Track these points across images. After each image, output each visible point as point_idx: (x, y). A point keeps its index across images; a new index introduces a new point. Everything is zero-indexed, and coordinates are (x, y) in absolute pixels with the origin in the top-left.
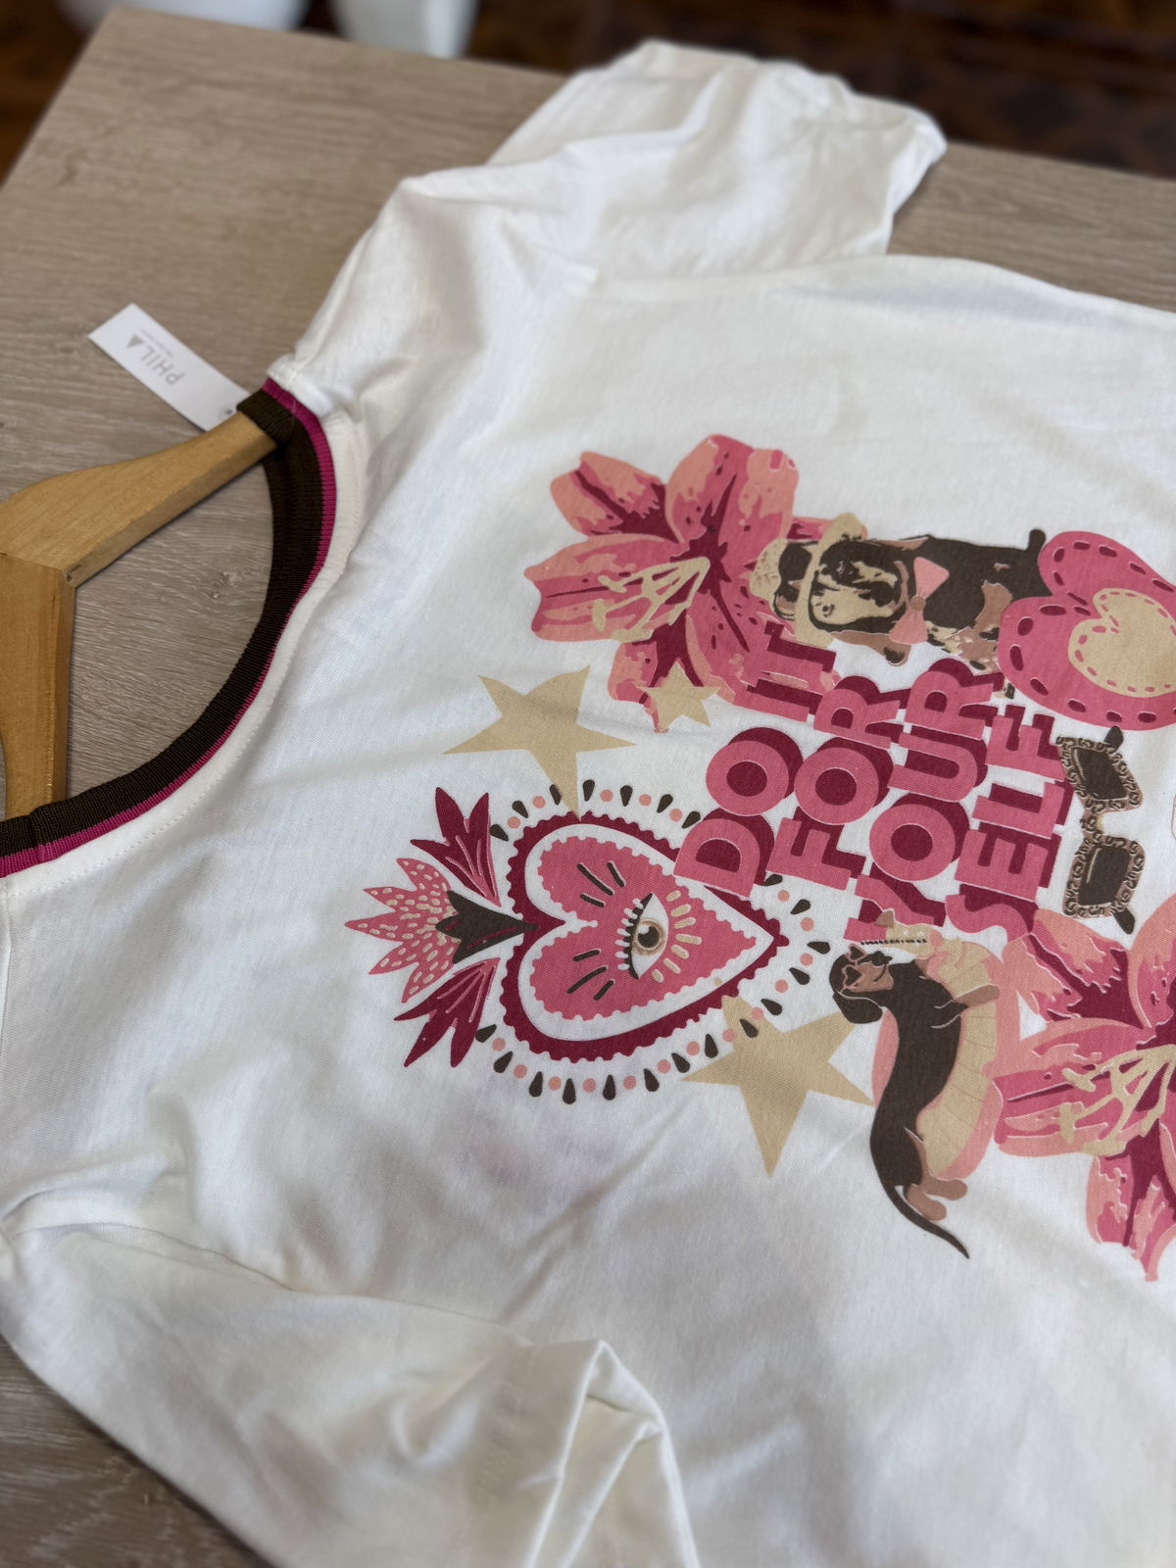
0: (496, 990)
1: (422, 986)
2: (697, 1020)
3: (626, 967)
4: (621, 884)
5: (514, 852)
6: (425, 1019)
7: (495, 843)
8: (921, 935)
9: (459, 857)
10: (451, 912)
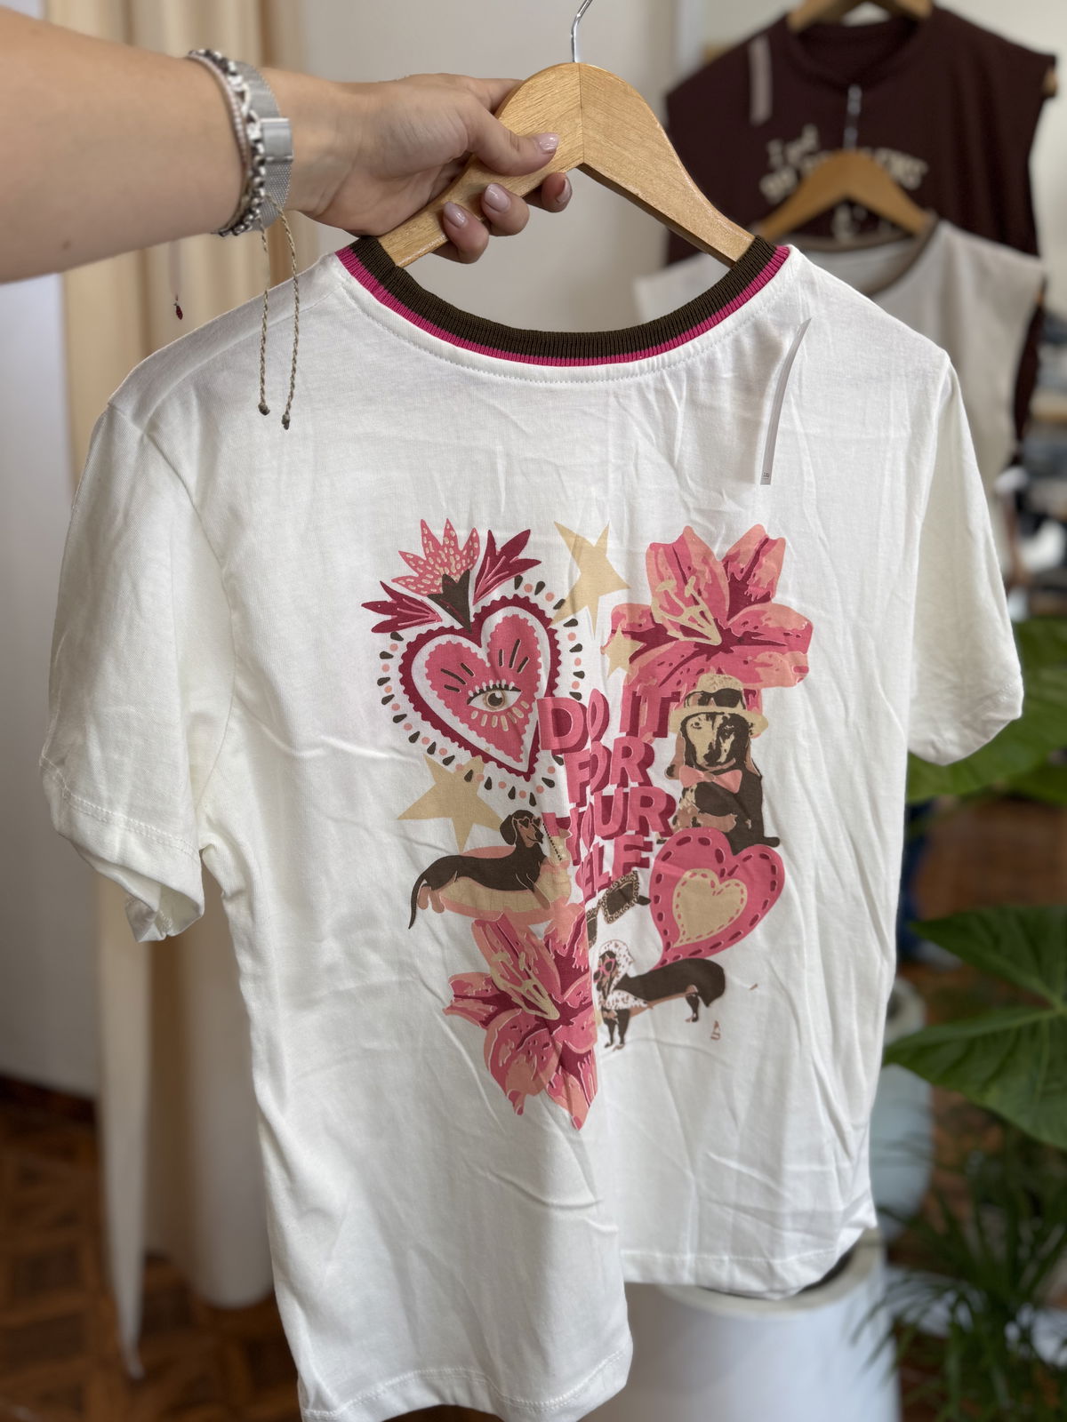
0: (423, 629)
1: (406, 586)
2: (460, 747)
3: (471, 694)
4: (519, 670)
5: (510, 597)
6: (388, 599)
7: (512, 581)
8: (563, 856)
9: (493, 565)
10: (456, 578)
